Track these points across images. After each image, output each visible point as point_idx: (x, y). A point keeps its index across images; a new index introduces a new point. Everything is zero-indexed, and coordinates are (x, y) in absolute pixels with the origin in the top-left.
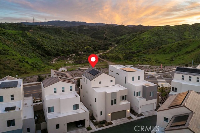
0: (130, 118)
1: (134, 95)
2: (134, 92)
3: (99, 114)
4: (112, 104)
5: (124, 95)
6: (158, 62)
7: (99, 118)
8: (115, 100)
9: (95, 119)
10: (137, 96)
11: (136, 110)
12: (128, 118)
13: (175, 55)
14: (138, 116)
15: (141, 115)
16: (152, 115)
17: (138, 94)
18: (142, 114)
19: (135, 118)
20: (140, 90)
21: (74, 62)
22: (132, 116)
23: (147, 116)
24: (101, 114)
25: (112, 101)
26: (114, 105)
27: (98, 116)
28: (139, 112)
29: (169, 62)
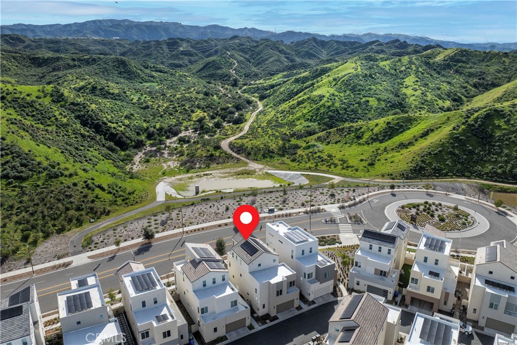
0: (299, 308)
1: (305, 277)
2: (305, 274)
3: (261, 307)
4: (278, 295)
5: (292, 280)
6: (345, 165)
7: (261, 312)
8: (281, 291)
9: (255, 313)
10: (309, 278)
11: (306, 296)
12: (297, 308)
13: (379, 149)
14: (310, 305)
15: (313, 302)
16: (326, 302)
17: (310, 276)
18: (315, 301)
19: (306, 308)
20: (313, 271)
21: (181, 165)
22: (303, 305)
23: (321, 304)
24: (264, 307)
25: (278, 292)
26: (280, 296)
27: (260, 310)
28: (311, 298)
29: (365, 167)
